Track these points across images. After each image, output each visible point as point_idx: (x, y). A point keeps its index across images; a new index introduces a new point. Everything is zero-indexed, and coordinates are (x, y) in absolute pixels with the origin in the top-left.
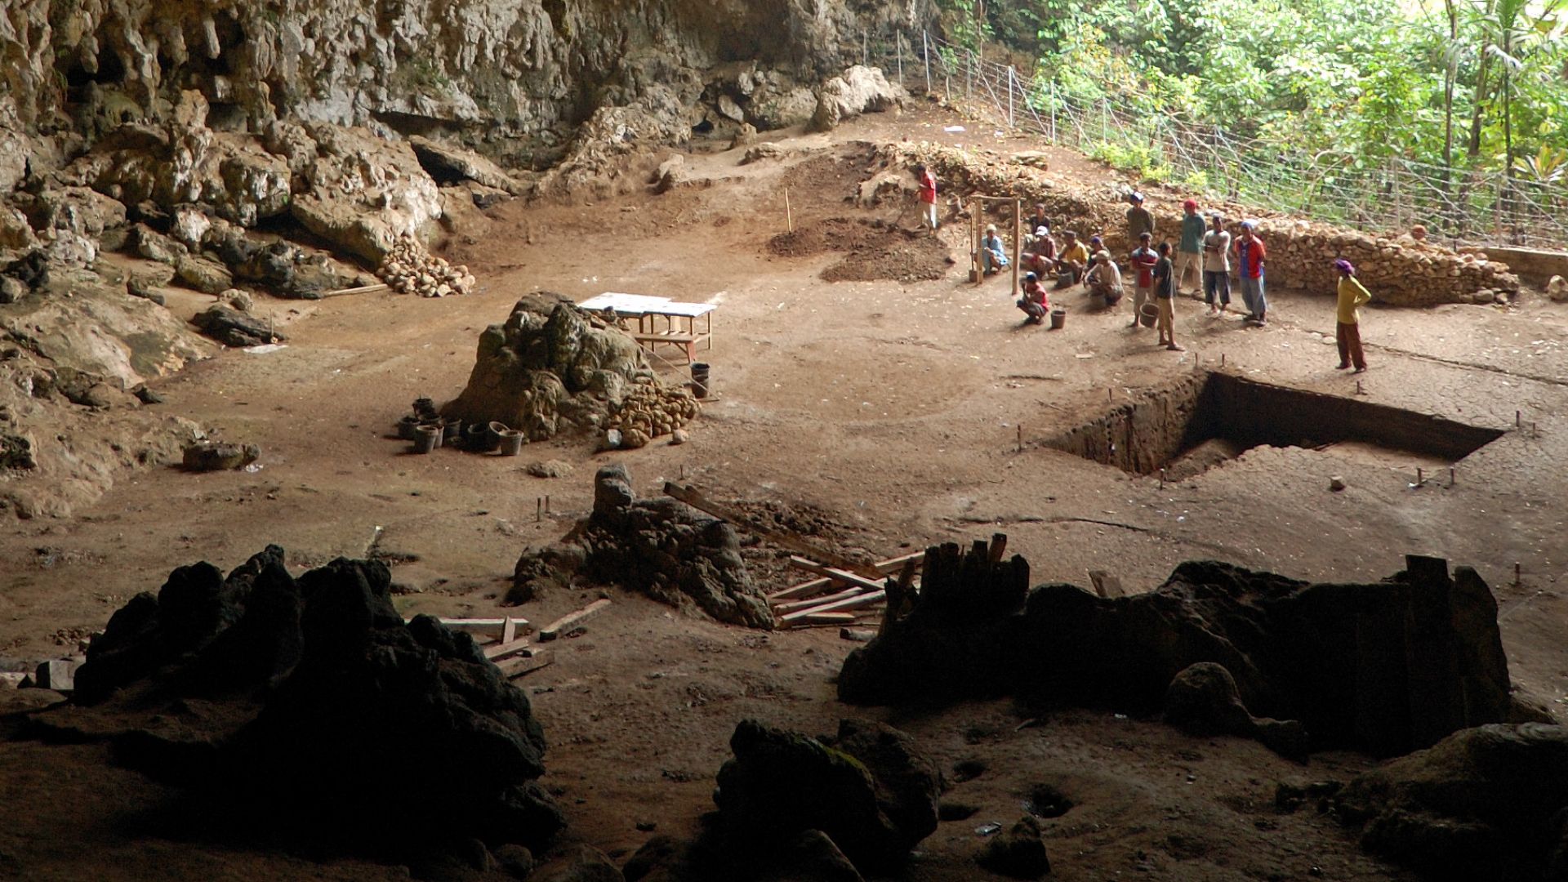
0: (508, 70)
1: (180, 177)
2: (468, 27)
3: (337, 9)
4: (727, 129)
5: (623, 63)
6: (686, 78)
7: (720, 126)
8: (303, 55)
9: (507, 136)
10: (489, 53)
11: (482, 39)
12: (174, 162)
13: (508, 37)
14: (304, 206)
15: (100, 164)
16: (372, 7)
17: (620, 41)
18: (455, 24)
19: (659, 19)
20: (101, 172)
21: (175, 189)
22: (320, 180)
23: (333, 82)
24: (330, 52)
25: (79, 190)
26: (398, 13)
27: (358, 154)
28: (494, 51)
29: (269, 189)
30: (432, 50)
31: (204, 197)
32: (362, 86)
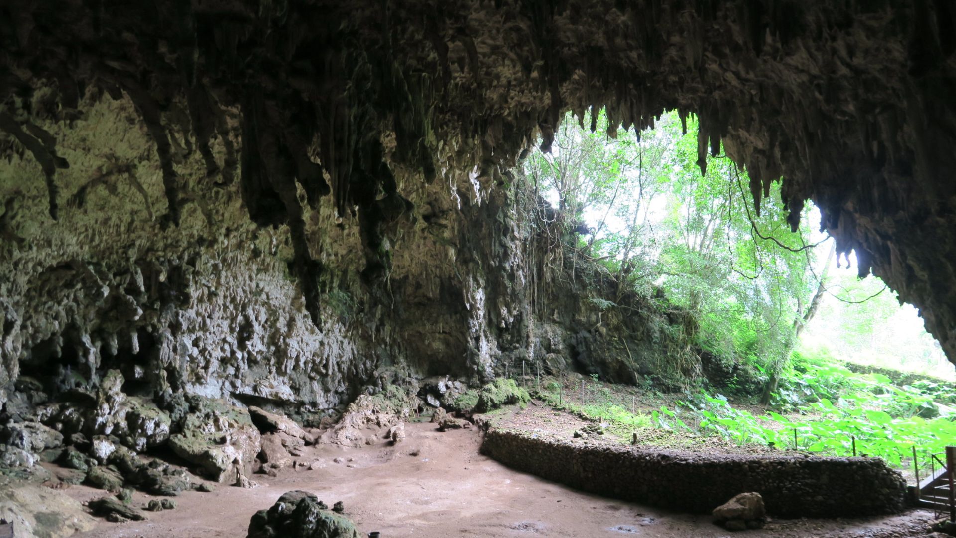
0: (313, 374)
1: (100, 420)
2: (290, 349)
3: (214, 333)
4: (431, 412)
5: (376, 373)
6: (410, 383)
7: (427, 410)
8: (190, 356)
9: (309, 411)
10: (302, 364)
11: (298, 356)
12: (97, 410)
13: (313, 356)
14: (176, 441)
15: (51, 410)
16: (235, 333)
17: (375, 362)
18: (283, 346)
19: (397, 351)
20: (52, 414)
21: (96, 427)
22: (188, 426)
23: (209, 374)
24: (208, 357)
25: (33, 424)
26: (249, 338)
27: (214, 413)
28: (305, 363)
29: (155, 429)
30: (269, 360)
31: (114, 432)
32: (227, 378)
